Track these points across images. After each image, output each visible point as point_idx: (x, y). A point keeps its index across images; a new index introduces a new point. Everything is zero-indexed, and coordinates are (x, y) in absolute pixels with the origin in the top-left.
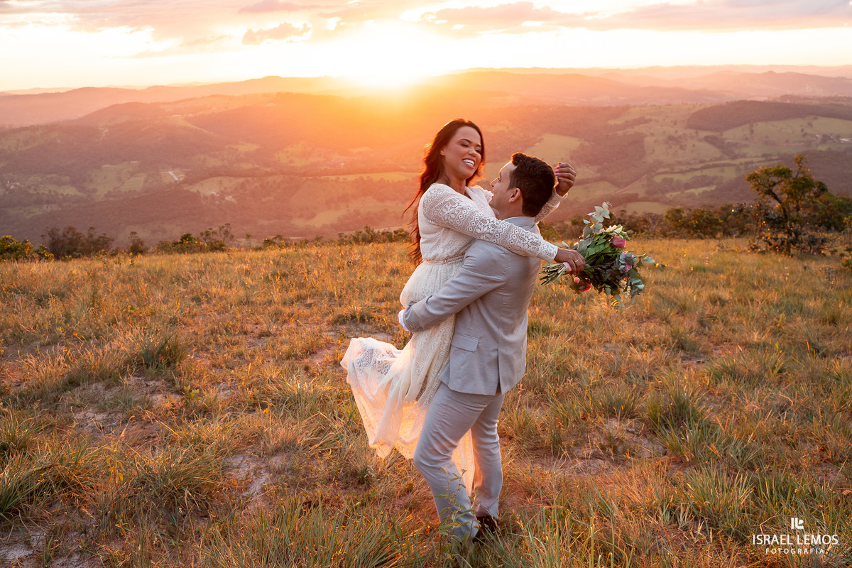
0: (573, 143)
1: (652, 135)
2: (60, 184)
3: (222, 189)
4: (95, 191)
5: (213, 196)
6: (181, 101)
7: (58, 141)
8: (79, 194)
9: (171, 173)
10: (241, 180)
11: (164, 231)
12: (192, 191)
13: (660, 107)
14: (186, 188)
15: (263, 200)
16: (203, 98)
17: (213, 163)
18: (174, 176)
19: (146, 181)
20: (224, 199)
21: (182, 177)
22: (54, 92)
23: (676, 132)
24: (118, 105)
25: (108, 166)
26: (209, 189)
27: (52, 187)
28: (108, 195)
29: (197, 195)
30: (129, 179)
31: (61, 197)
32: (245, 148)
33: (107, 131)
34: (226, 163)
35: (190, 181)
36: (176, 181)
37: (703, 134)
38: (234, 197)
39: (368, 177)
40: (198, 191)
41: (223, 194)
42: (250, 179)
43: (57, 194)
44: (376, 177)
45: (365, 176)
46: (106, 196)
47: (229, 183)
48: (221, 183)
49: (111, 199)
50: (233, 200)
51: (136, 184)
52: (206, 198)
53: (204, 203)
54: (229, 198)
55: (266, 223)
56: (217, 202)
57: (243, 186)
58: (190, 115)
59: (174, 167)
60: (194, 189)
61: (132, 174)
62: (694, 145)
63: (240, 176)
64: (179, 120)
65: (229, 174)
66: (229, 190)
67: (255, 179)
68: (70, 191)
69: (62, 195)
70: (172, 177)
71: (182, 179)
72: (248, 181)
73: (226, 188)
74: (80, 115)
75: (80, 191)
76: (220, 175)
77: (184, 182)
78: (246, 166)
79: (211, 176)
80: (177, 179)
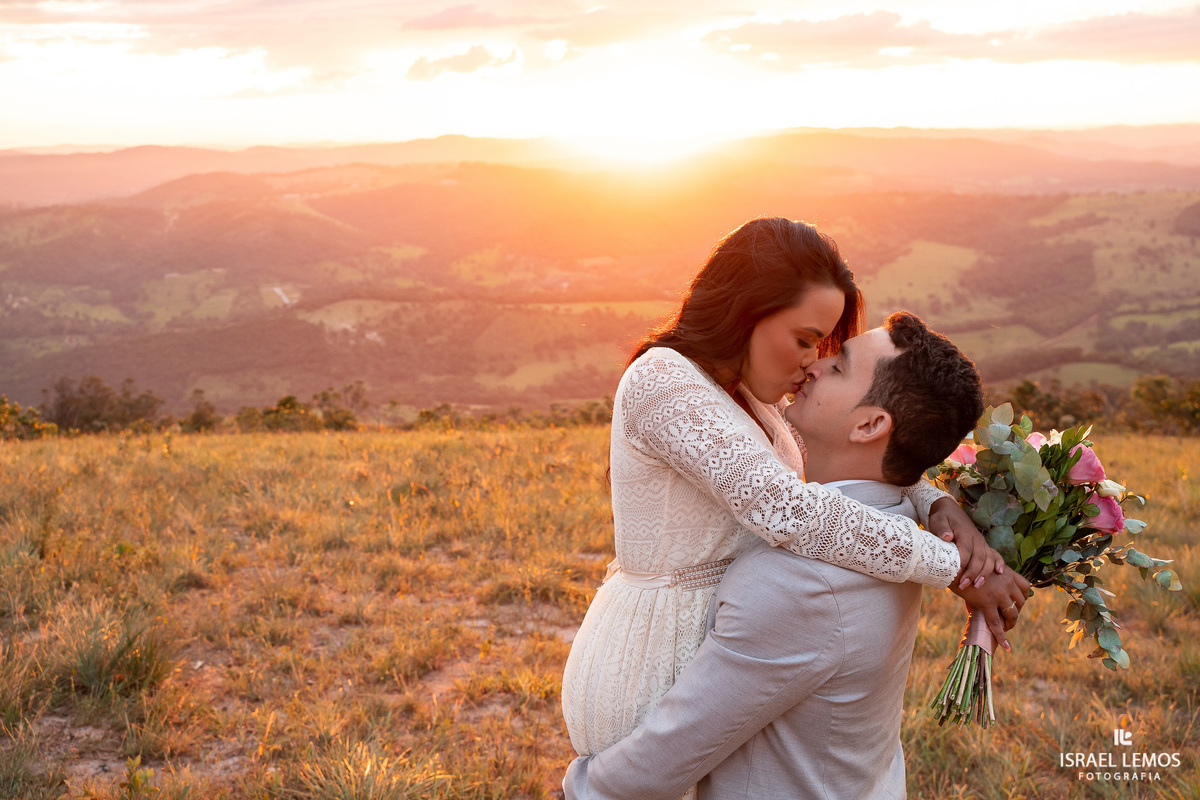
0: (965, 258)
1: (1109, 245)
2: (95, 302)
3: (362, 320)
4: (150, 315)
5: (345, 332)
6: (301, 172)
7: (96, 232)
8: (124, 320)
9: (278, 290)
10: (394, 306)
11: (261, 388)
12: (311, 321)
13: (1124, 196)
14: (301, 316)
15: (431, 341)
16: (338, 167)
17: (349, 276)
18: (282, 295)
19: (235, 303)
20: (363, 336)
21: (297, 297)
22: (93, 151)
23: (1154, 240)
24: (197, 175)
25: (175, 275)
26: (340, 319)
27: (81, 308)
28: (171, 324)
29: (318, 330)
30: (208, 298)
31: (93, 324)
32: (403, 252)
33: (175, 218)
34: (370, 276)
35: (310, 304)
36: (285, 305)
38: (381, 334)
39: (608, 309)
40: (322, 324)
41: (363, 328)
42: (409, 305)
43: (88, 319)
44: (621, 309)
45: (602, 307)
46: (168, 324)
47: (374, 311)
48: (360, 310)
49: (177, 330)
50: (379, 339)
51: (221, 306)
52: (334, 334)
53: (330, 342)
54: (372, 336)
55: (431, 379)
56: (352, 342)
57: (396, 316)
58: (315, 196)
59: (283, 280)
60: (314, 318)
61: (214, 291)
62: (1187, 265)
63: (393, 298)
64: (295, 203)
65: (374, 295)
66: (373, 323)
67: (418, 305)
68: (110, 315)
69: (96, 320)
70: (280, 298)
71: (294, 302)
72: (405, 309)
73: (367, 319)
74: (136, 190)
75: (126, 315)
76: (357, 296)
77: (299, 306)
78: (404, 283)
79: (344, 297)
80: (287, 302)
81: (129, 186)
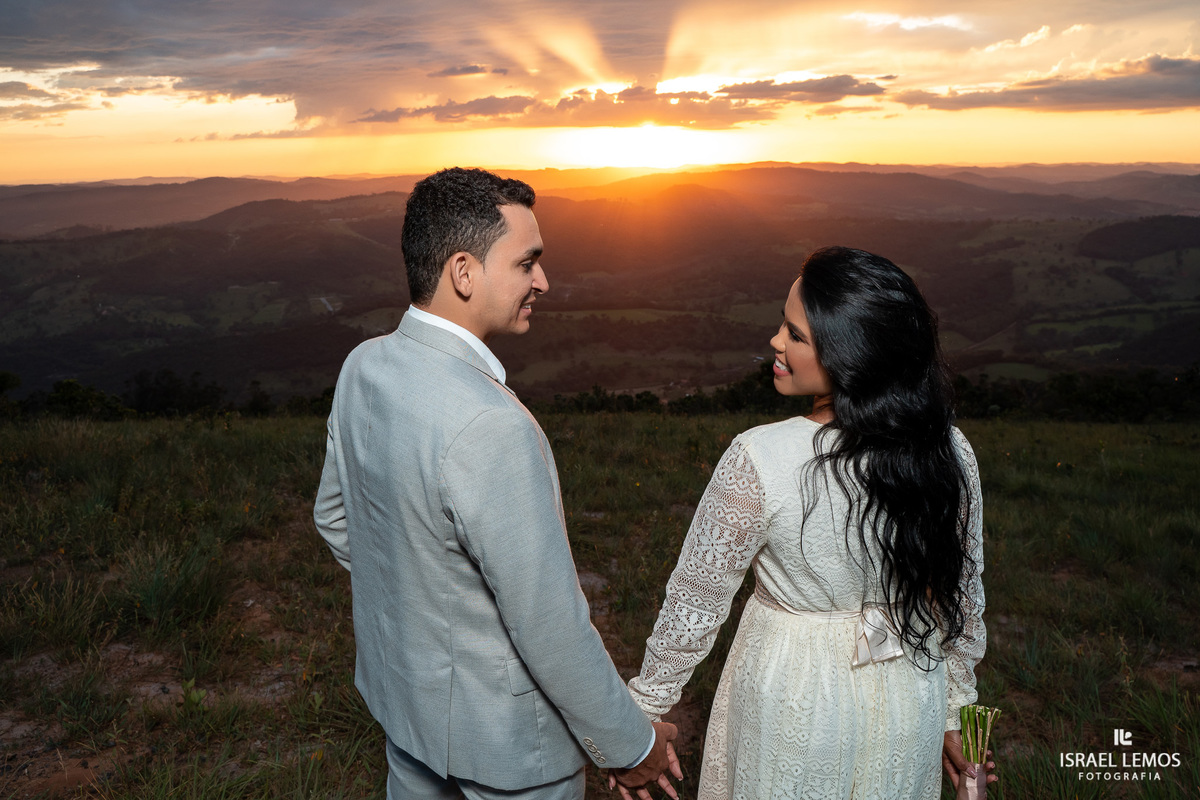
1: (1026, 264)
2: (170, 310)
4: (216, 321)
6: (343, 200)
7: (171, 251)
8: (194, 325)
9: (323, 300)
12: (351, 326)
13: (1037, 223)
14: (340, 320)
16: (374, 195)
17: (383, 288)
18: (327, 304)
19: (287, 310)
21: (339, 306)
22: (170, 182)
23: (1062, 260)
24: (255, 203)
25: (237, 287)
26: (375, 325)
27: (159, 315)
28: (234, 328)
30: (264, 306)
31: (169, 329)
33: (237, 238)
35: (350, 312)
36: (330, 312)
37: (1103, 264)
39: (603, 315)
40: (360, 327)
43: (164, 324)
44: (615, 315)
45: (598, 314)
46: (231, 329)
48: (392, 316)
49: (238, 334)
51: (275, 313)
58: (355, 219)
59: (328, 291)
60: (353, 324)
61: (270, 300)
62: (1089, 281)
64: (338, 226)
68: (183, 320)
69: (171, 325)
70: (325, 306)
71: (337, 309)
74: (204, 215)
75: (196, 321)
76: (391, 305)
77: (342, 313)
80: (331, 309)
81: (199, 212)
